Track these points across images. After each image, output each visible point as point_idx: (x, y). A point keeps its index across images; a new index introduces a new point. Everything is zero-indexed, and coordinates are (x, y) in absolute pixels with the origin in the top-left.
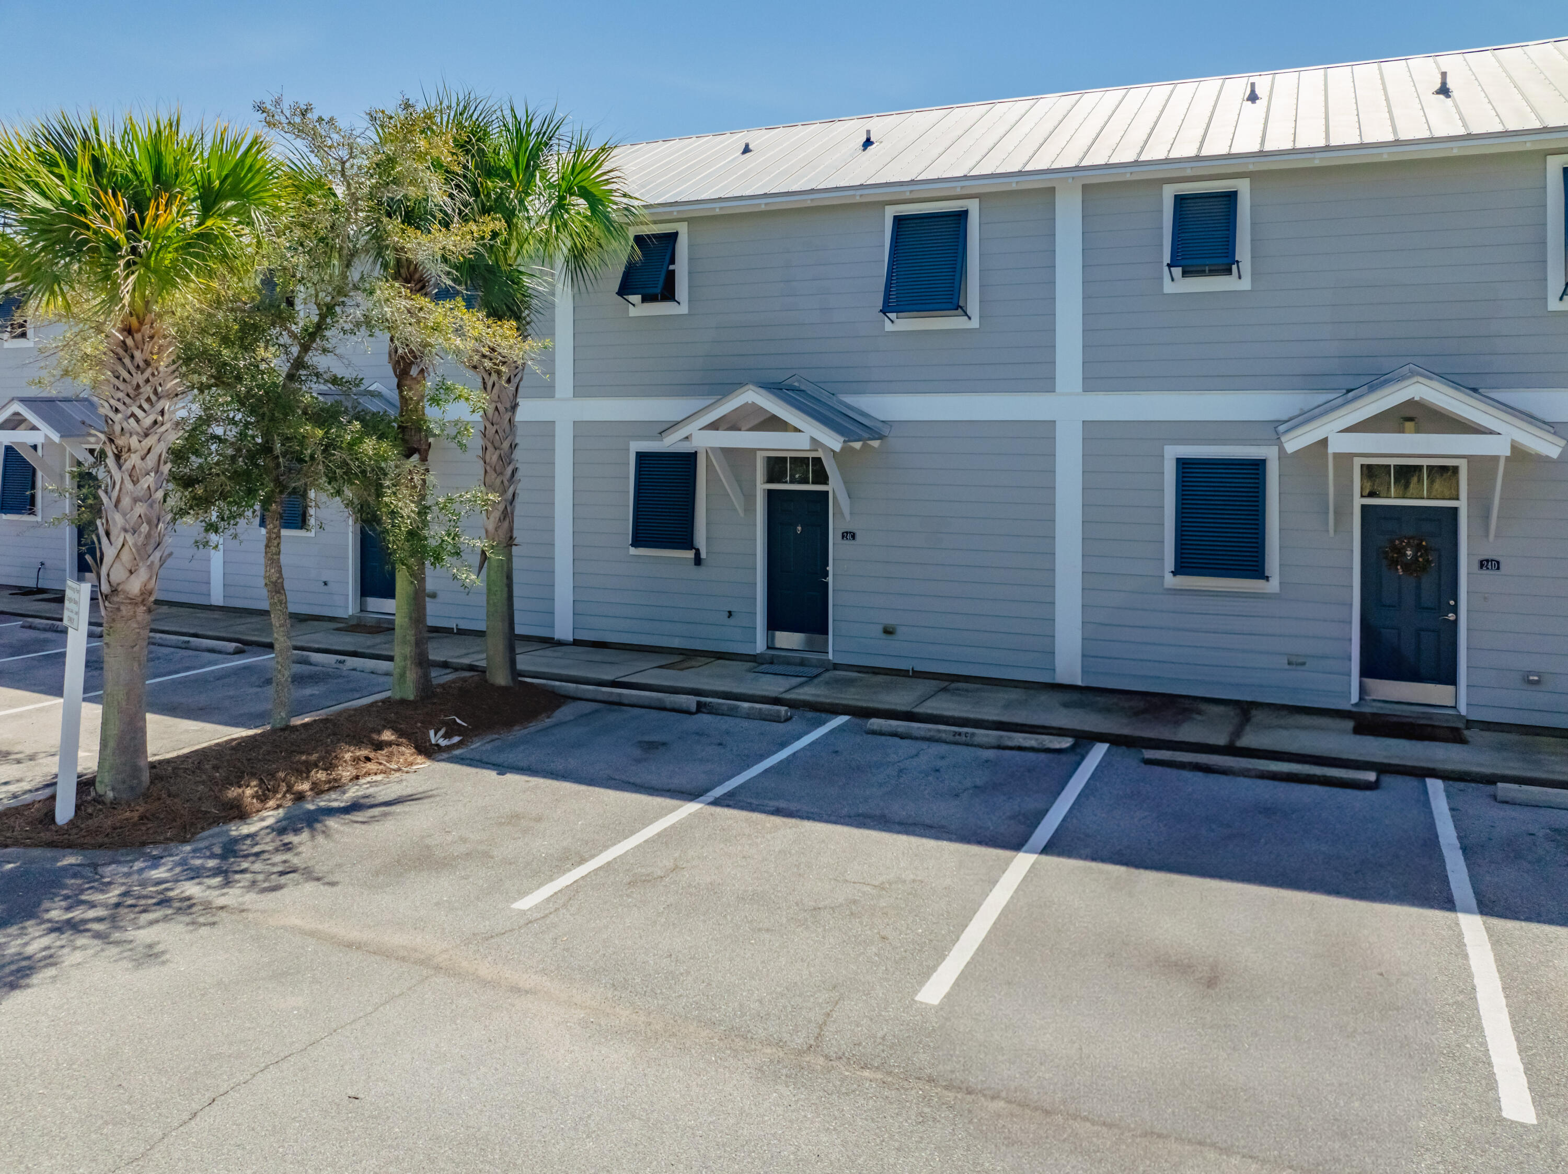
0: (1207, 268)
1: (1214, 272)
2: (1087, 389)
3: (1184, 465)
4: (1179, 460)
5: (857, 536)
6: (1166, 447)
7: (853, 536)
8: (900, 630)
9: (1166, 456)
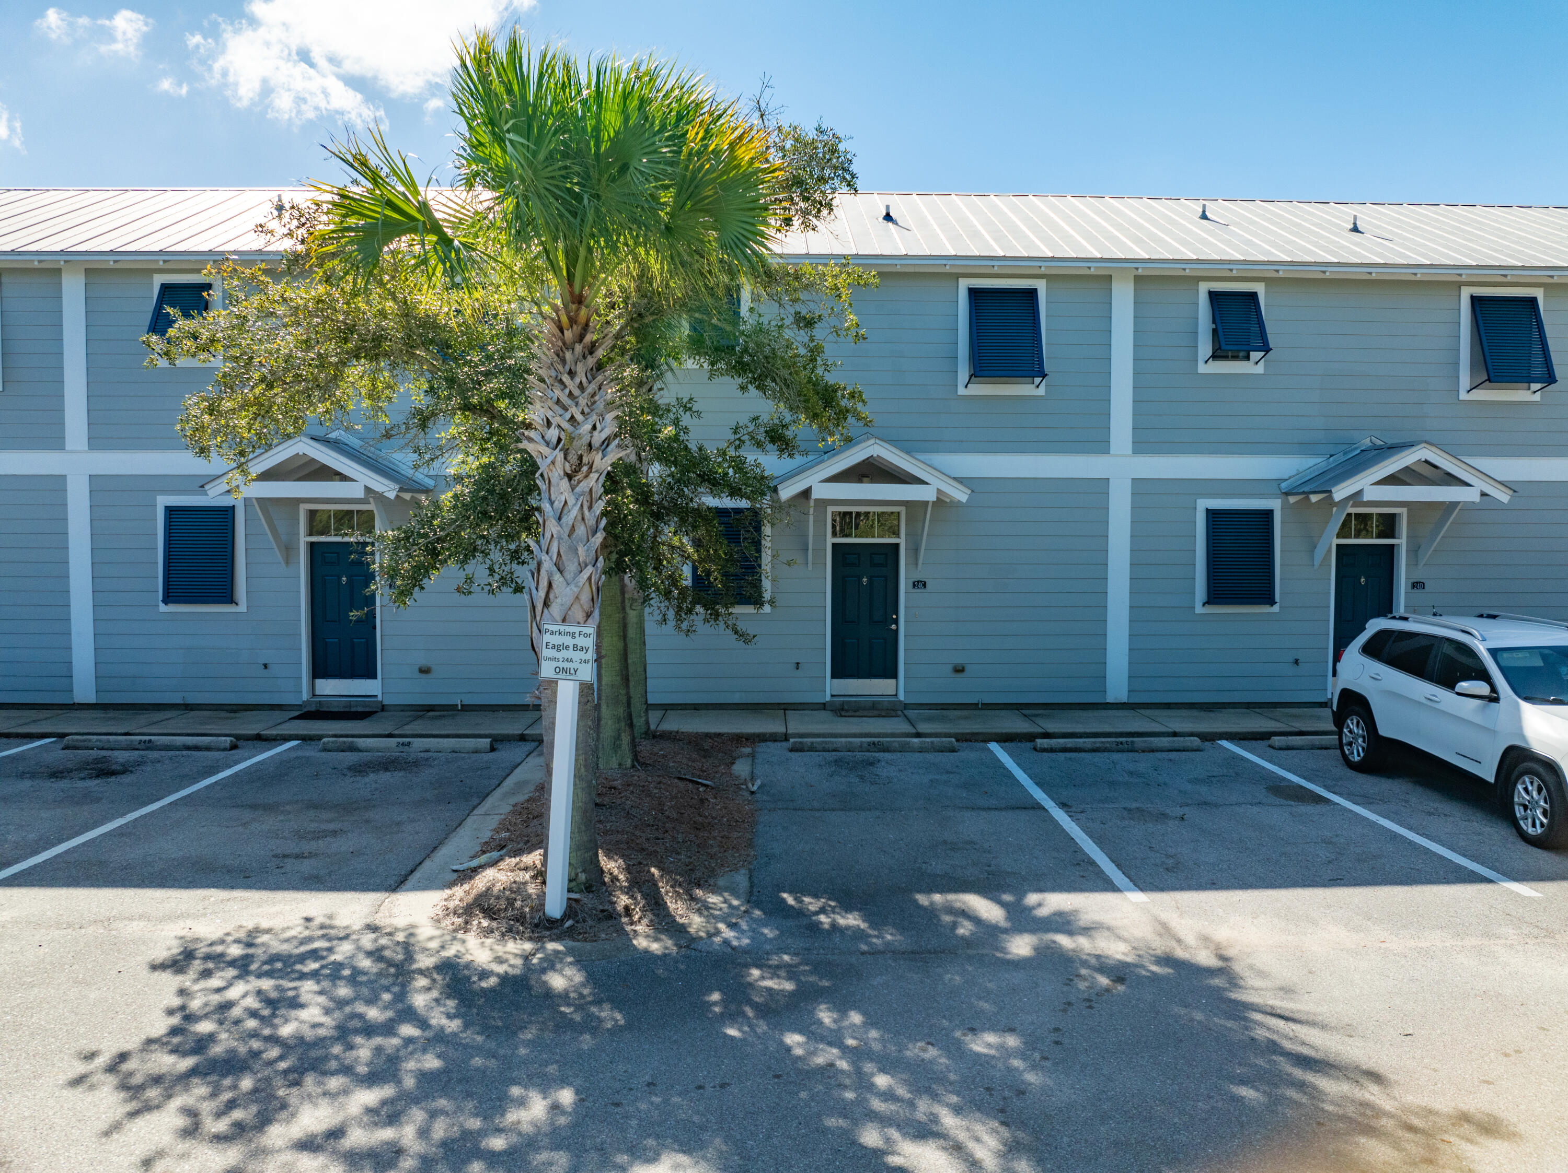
0: (1230, 354)
1: (1235, 358)
2: (1136, 451)
3: (1212, 515)
4: (1208, 510)
5: (928, 586)
6: (1198, 501)
7: (924, 585)
8: (968, 668)
9: (1198, 507)
